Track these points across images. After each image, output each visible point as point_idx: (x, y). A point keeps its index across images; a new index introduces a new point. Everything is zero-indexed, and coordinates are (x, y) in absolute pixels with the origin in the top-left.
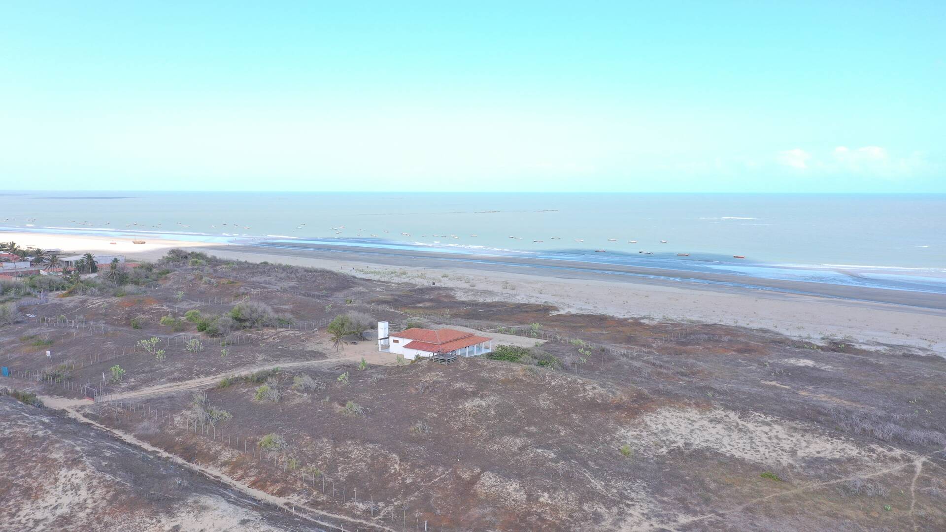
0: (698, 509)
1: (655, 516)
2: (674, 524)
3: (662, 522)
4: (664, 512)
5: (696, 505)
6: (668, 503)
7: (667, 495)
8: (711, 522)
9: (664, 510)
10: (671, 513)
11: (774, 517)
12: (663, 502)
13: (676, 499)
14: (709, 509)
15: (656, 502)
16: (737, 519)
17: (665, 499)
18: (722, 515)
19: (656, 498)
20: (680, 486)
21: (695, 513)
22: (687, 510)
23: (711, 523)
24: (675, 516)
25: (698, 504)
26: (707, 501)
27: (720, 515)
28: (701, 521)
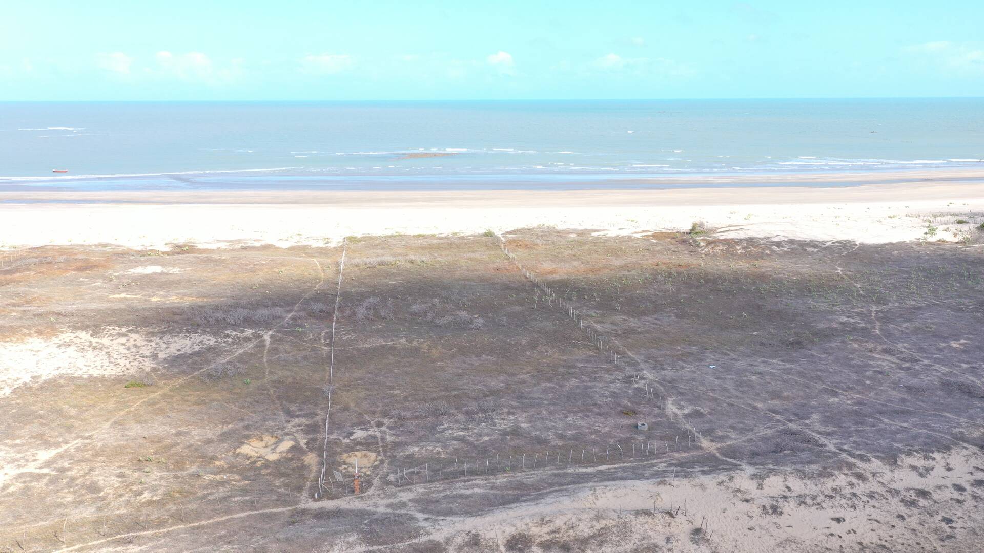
0: (60, 440)
1: (8, 463)
2: (35, 463)
3: (19, 466)
4: (19, 456)
5: (57, 437)
6: (23, 445)
7: (19, 437)
8: (78, 447)
9: (19, 453)
10: (28, 453)
11: (145, 421)
12: (16, 445)
13: (33, 437)
14: (73, 435)
15: (7, 448)
16: (106, 435)
17: (18, 441)
18: (90, 437)
19: (6, 445)
20: (33, 423)
21: (57, 445)
22: (47, 444)
23: (78, 449)
24: (33, 455)
25: (61, 435)
26: (69, 429)
27: (87, 438)
28: (66, 451)
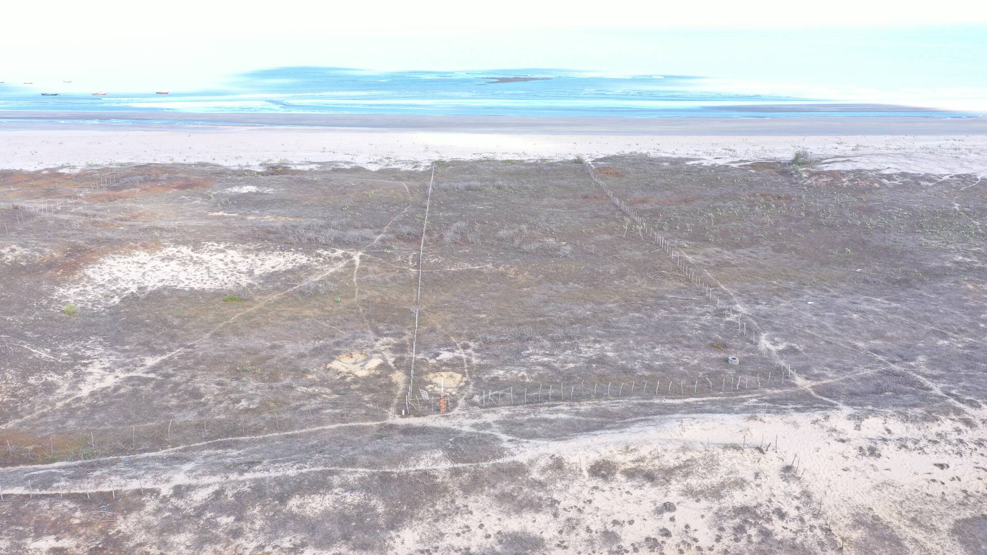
0: (165, 347)
1: (119, 367)
2: (143, 368)
3: (128, 370)
4: (128, 360)
5: (162, 344)
6: (132, 351)
7: (128, 343)
8: (182, 355)
9: (128, 358)
10: (137, 359)
11: (242, 334)
12: (126, 351)
13: (139, 344)
14: (177, 344)
15: (117, 353)
16: (207, 346)
17: (127, 347)
18: (192, 347)
19: (116, 350)
20: (141, 331)
21: (162, 352)
22: (154, 352)
23: (181, 357)
24: (141, 360)
25: (165, 343)
26: (173, 338)
27: (189, 347)
28: (170, 358)
